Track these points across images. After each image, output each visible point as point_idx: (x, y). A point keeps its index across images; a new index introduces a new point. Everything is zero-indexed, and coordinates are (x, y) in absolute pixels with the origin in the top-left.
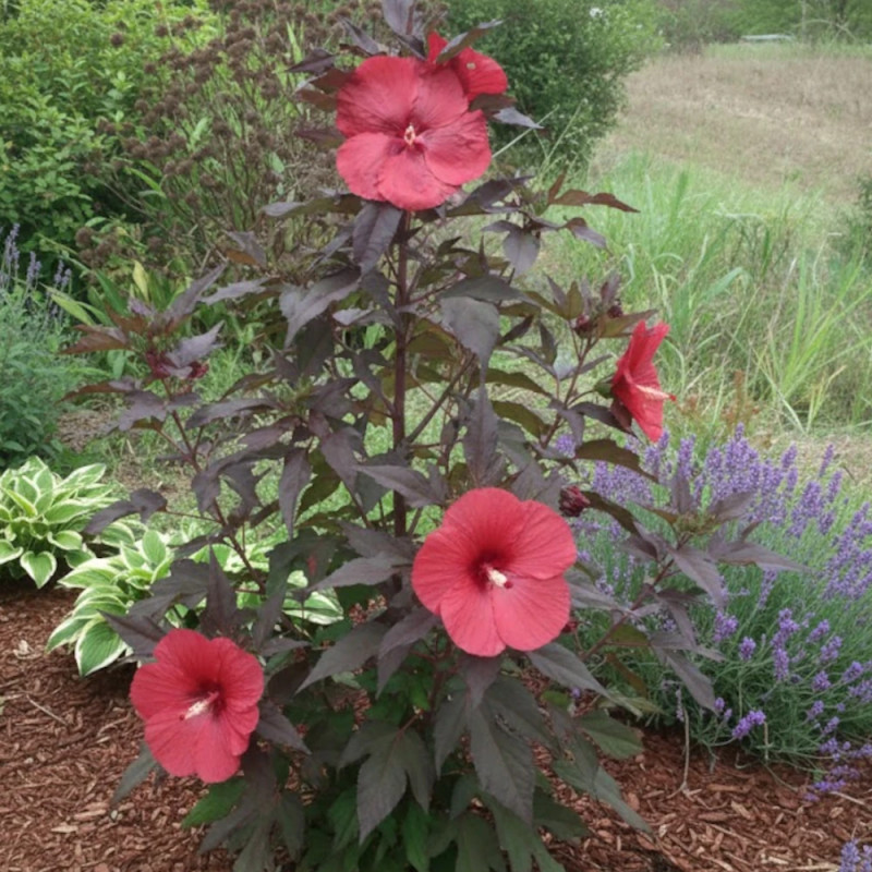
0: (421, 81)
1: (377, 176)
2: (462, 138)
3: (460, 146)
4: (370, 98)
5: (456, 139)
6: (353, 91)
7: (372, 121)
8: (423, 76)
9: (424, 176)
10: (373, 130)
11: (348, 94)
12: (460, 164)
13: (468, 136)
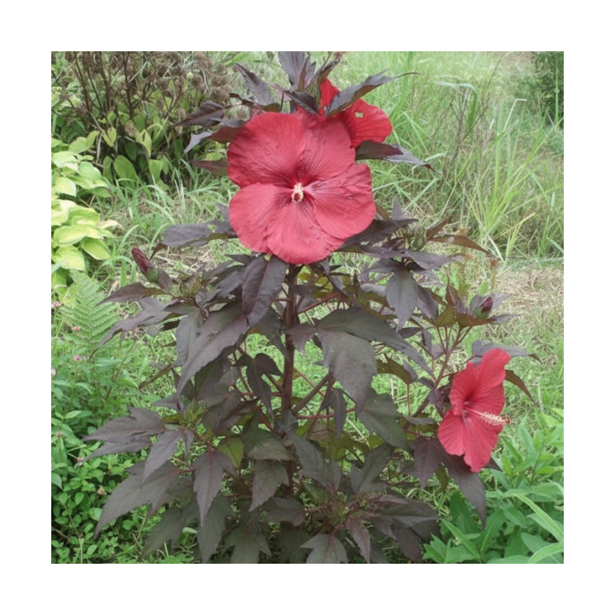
0: (310, 134)
1: (266, 229)
2: (348, 191)
3: (347, 198)
4: (259, 151)
5: (342, 191)
6: (244, 145)
7: (263, 174)
8: (313, 129)
9: (311, 228)
10: (264, 181)
11: (240, 148)
12: (346, 215)
13: (354, 189)
